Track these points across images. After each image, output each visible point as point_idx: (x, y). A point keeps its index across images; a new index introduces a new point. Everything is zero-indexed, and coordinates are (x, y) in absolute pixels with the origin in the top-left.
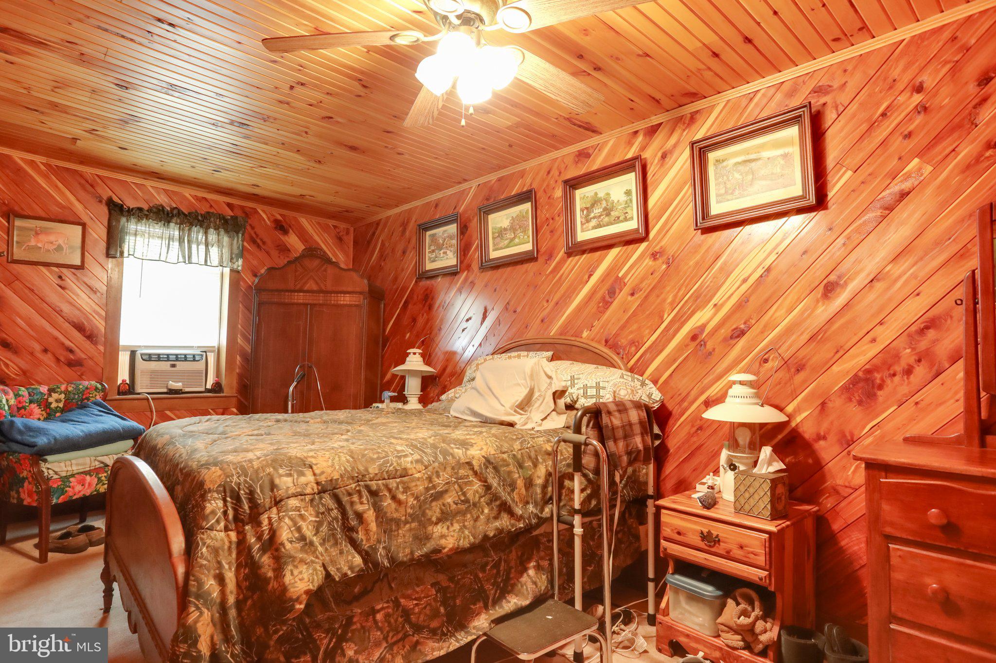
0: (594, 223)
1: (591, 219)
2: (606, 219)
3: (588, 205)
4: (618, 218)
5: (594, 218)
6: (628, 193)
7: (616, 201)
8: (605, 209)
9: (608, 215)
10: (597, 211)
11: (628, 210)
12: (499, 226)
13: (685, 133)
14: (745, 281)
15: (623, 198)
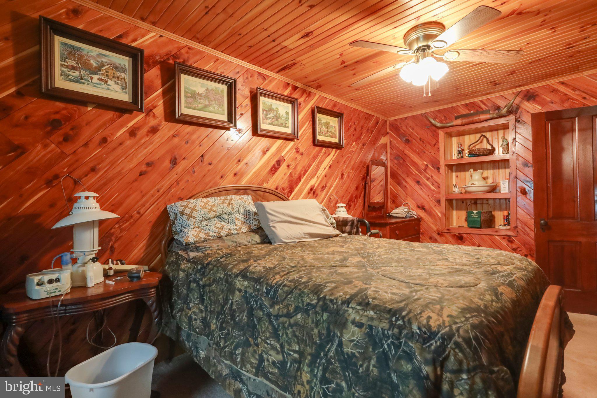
0: (269, 121)
1: (268, 118)
2: (276, 122)
3: (267, 109)
4: (282, 124)
5: (270, 118)
6: (287, 113)
7: (281, 115)
8: (275, 116)
9: (277, 120)
10: (271, 115)
11: (287, 122)
12: (193, 89)
13: (307, 98)
14: (325, 169)
15: (285, 115)
